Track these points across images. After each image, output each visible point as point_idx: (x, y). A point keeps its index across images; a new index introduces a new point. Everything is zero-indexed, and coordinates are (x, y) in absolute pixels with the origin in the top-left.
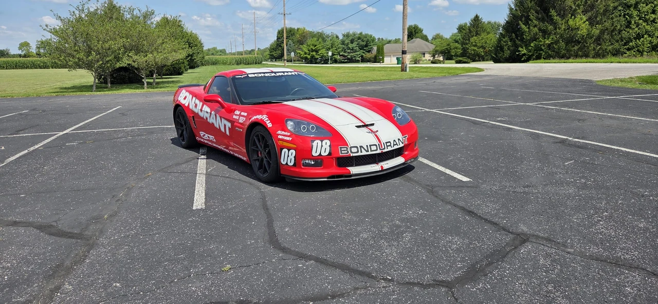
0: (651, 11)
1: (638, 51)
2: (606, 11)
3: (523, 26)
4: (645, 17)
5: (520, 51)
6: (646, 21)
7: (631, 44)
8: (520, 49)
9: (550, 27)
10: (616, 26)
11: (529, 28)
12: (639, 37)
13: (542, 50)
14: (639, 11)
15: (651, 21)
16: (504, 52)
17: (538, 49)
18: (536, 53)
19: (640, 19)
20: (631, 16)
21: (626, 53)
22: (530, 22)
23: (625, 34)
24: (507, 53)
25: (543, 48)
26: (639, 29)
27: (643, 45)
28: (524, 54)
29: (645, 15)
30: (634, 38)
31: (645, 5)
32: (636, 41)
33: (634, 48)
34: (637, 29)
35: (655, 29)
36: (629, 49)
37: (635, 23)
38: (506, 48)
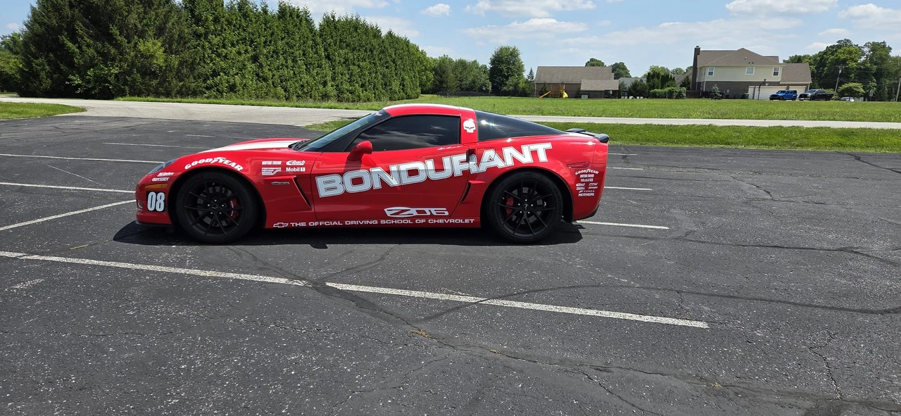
0: (221, 45)
1: (218, 90)
2: (181, 37)
3: (70, 44)
4: (217, 52)
5: (69, 80)
6: (219, 55)
7: (208, 82)
8: (71, 77)
9: (113, 51)
10: (196, 59)
11: (79, 48)
12: (215, 74)
13: (109, 82)
14: (210, 43)
15: (224, 57)
16: (40, 81)
17: (101, 79)
18: (99, 85)
19: (212, 53)
20: (203, 46)
21: (205, 93)
22: (79, 39)
23: (201, 70)
24: (47, 83)
25: (109, 78)
26: (214, 64)
27: (222, 84)
28: (79, 86)
29: (217, 49)
30: (211, 75)
31: (214, 36)
32: (213, 79)
33: (213, 87)
34: (211, 65)
35: (230, 66)
36: (207, 88)
37: (209, 57)
38: (43, 74)
